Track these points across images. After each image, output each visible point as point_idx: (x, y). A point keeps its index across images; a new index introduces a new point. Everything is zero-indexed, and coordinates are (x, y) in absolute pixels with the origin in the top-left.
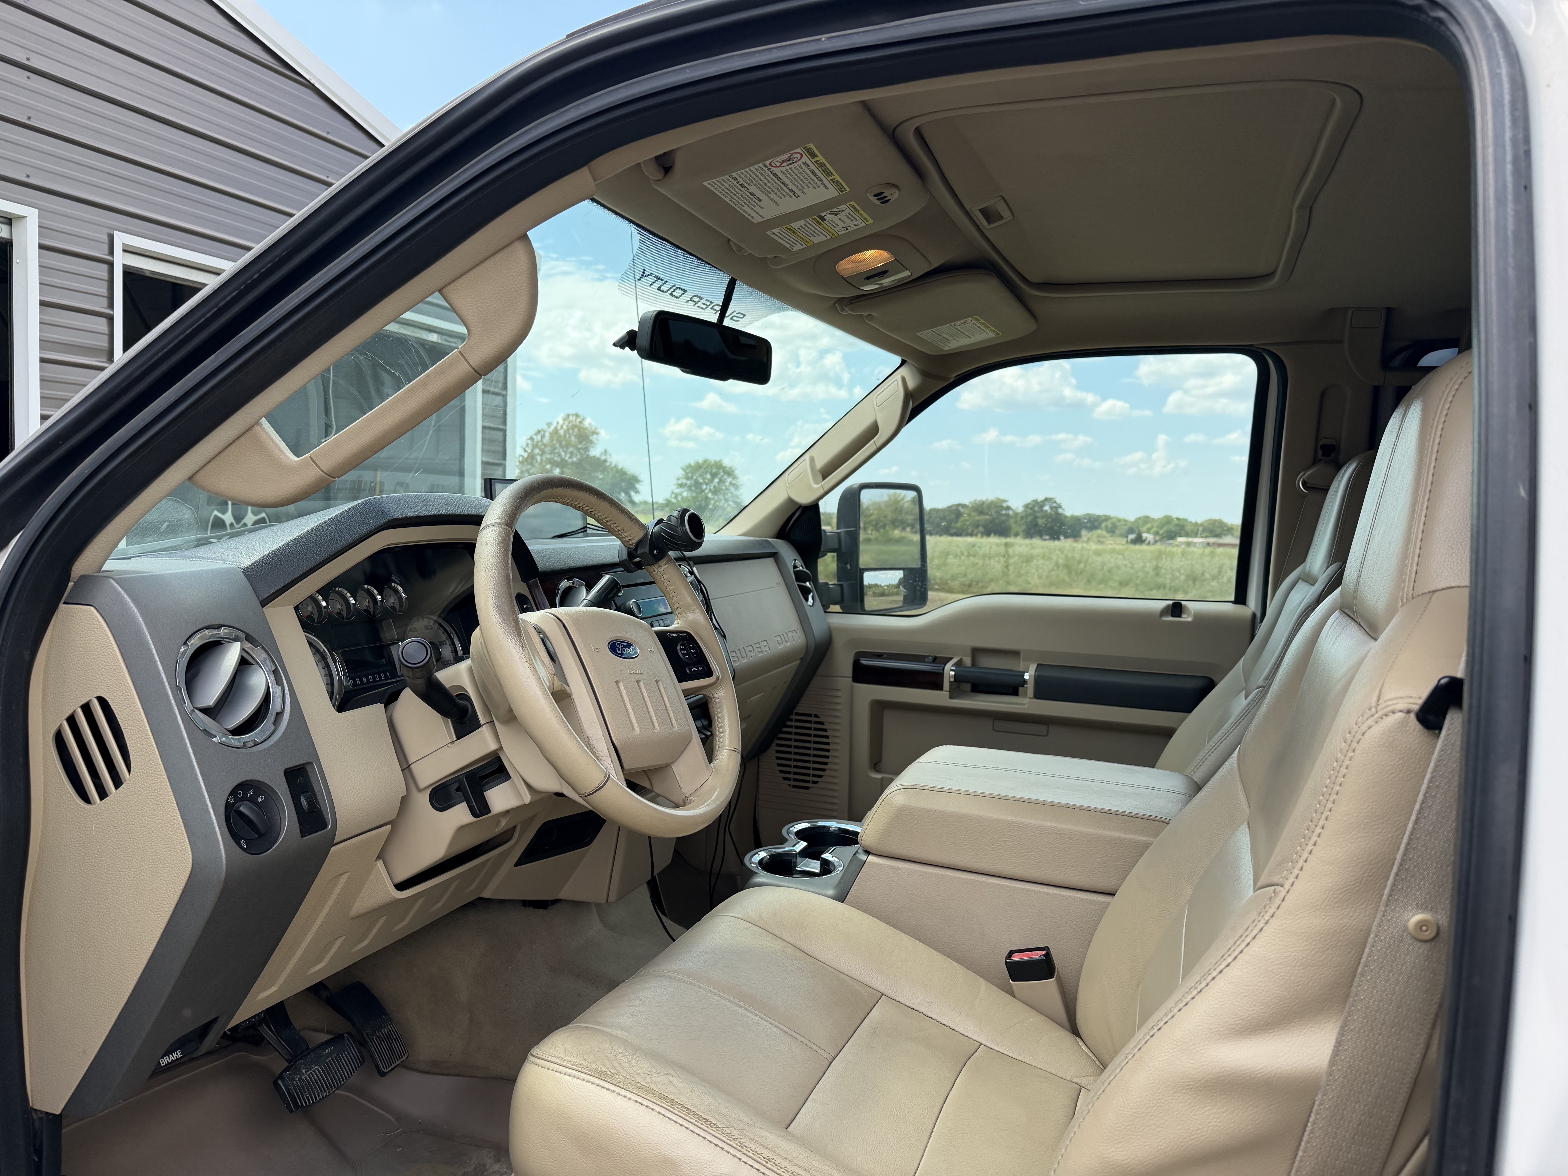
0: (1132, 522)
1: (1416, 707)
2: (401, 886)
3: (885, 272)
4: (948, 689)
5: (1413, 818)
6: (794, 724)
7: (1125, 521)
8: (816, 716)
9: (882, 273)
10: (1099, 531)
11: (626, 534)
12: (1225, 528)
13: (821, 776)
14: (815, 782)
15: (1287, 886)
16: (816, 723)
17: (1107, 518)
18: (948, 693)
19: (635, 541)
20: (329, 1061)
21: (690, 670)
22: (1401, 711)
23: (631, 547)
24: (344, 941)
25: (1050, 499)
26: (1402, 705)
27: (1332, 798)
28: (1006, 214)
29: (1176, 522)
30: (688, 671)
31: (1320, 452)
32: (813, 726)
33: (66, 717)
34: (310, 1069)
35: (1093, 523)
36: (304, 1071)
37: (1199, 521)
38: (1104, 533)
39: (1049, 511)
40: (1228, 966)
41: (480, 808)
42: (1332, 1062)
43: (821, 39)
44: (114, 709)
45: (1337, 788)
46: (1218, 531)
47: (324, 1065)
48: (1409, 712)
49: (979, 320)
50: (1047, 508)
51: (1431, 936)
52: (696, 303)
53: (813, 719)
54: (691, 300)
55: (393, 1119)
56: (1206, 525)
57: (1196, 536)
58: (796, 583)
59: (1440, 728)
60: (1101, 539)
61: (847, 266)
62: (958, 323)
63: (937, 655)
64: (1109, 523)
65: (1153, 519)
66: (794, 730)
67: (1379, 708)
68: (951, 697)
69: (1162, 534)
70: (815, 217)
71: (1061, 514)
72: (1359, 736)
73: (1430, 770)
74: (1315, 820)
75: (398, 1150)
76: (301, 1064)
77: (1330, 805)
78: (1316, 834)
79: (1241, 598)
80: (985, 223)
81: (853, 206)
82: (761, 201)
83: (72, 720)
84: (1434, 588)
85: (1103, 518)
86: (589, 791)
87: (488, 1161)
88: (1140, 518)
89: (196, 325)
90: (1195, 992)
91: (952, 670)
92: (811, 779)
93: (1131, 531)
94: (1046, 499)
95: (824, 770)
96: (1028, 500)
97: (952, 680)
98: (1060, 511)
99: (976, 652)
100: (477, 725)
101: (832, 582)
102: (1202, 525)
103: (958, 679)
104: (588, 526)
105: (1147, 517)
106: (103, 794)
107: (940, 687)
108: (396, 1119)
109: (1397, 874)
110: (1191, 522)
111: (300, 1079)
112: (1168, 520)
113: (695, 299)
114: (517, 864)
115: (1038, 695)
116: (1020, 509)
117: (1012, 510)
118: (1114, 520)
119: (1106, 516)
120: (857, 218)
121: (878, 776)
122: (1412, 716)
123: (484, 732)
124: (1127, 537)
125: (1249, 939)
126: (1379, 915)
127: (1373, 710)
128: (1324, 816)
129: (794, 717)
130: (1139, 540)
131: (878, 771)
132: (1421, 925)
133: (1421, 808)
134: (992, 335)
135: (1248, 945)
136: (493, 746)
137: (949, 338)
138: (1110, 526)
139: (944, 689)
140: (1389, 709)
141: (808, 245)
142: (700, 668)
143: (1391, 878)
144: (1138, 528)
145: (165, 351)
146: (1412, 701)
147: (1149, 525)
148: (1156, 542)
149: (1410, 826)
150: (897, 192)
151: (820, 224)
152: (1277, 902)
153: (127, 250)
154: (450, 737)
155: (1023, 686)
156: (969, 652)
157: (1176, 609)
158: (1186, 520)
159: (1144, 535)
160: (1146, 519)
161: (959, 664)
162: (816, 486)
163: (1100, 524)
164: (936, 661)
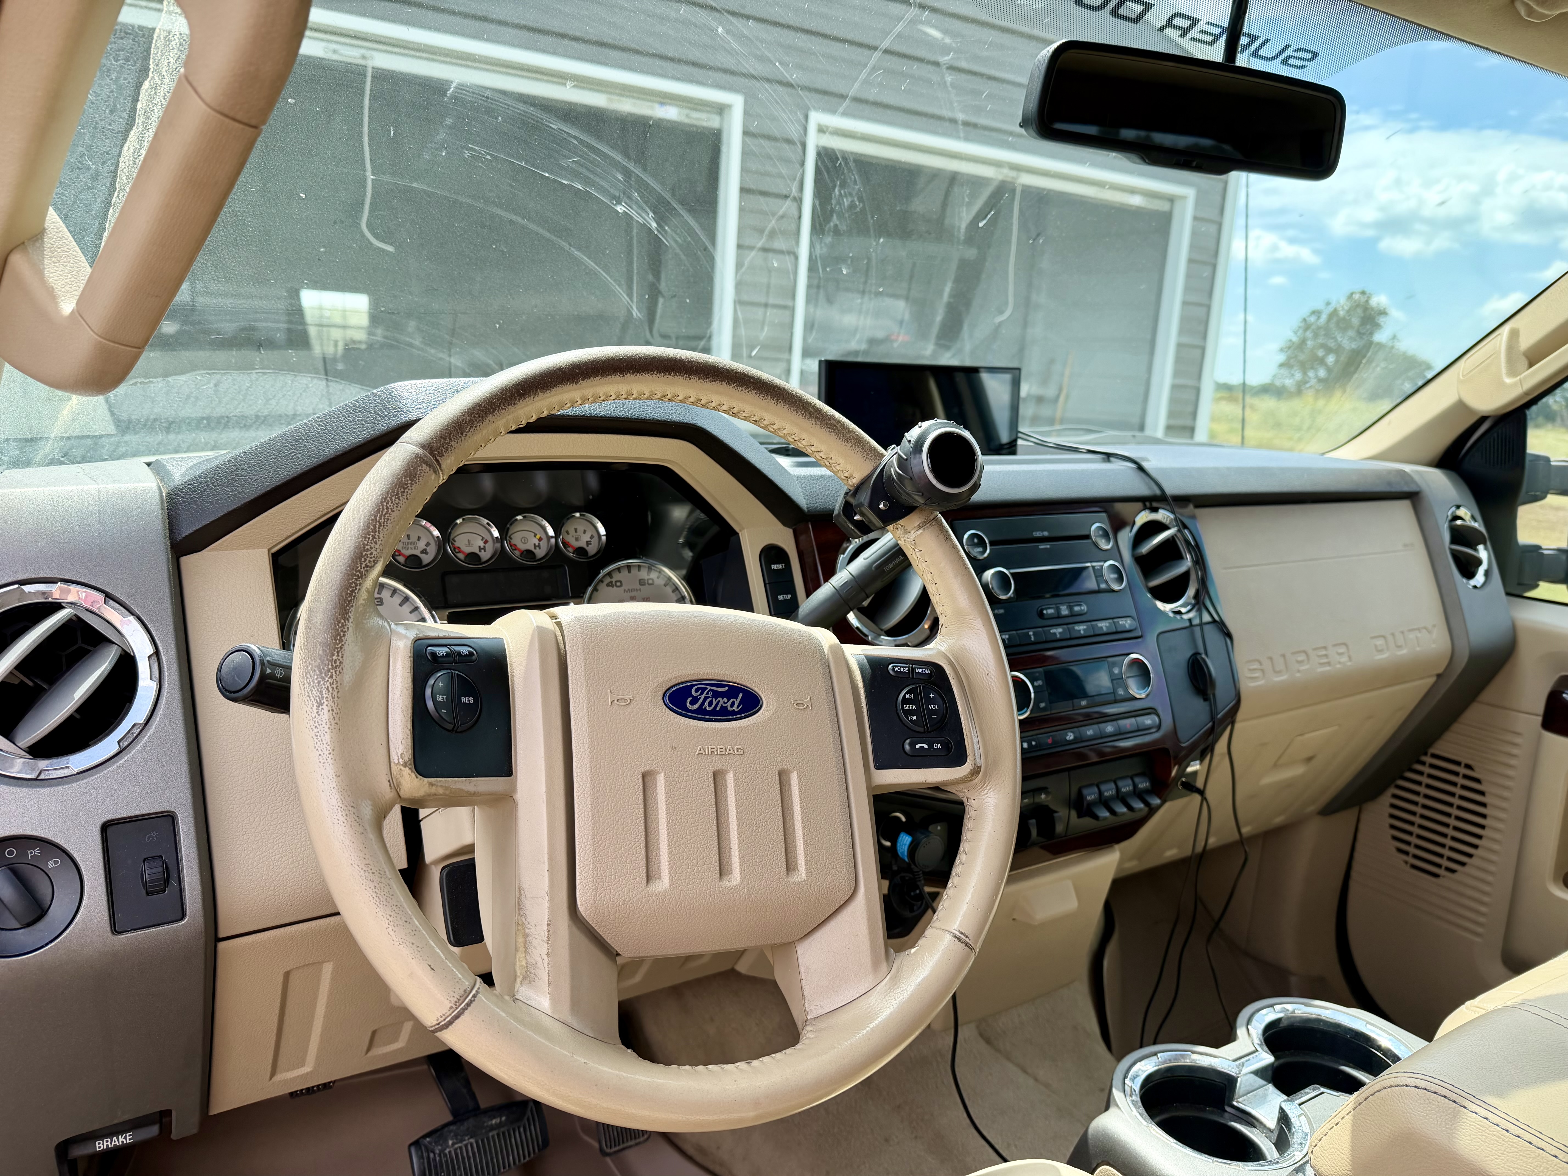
6: (1427, 770)
8: (1468, 766)
13: (1463, 864)
16: (1466, 777)
20: (493, 1136)
32: (1460, 781)
34: (461, 1141)
36: (450, 1142)
47: (483, 1141)
53: (1462, 770)
66: (1425, 780)
92: (1445, 863)
95: (1470, 856)
129: (1428, 760)
153: (821, 130)
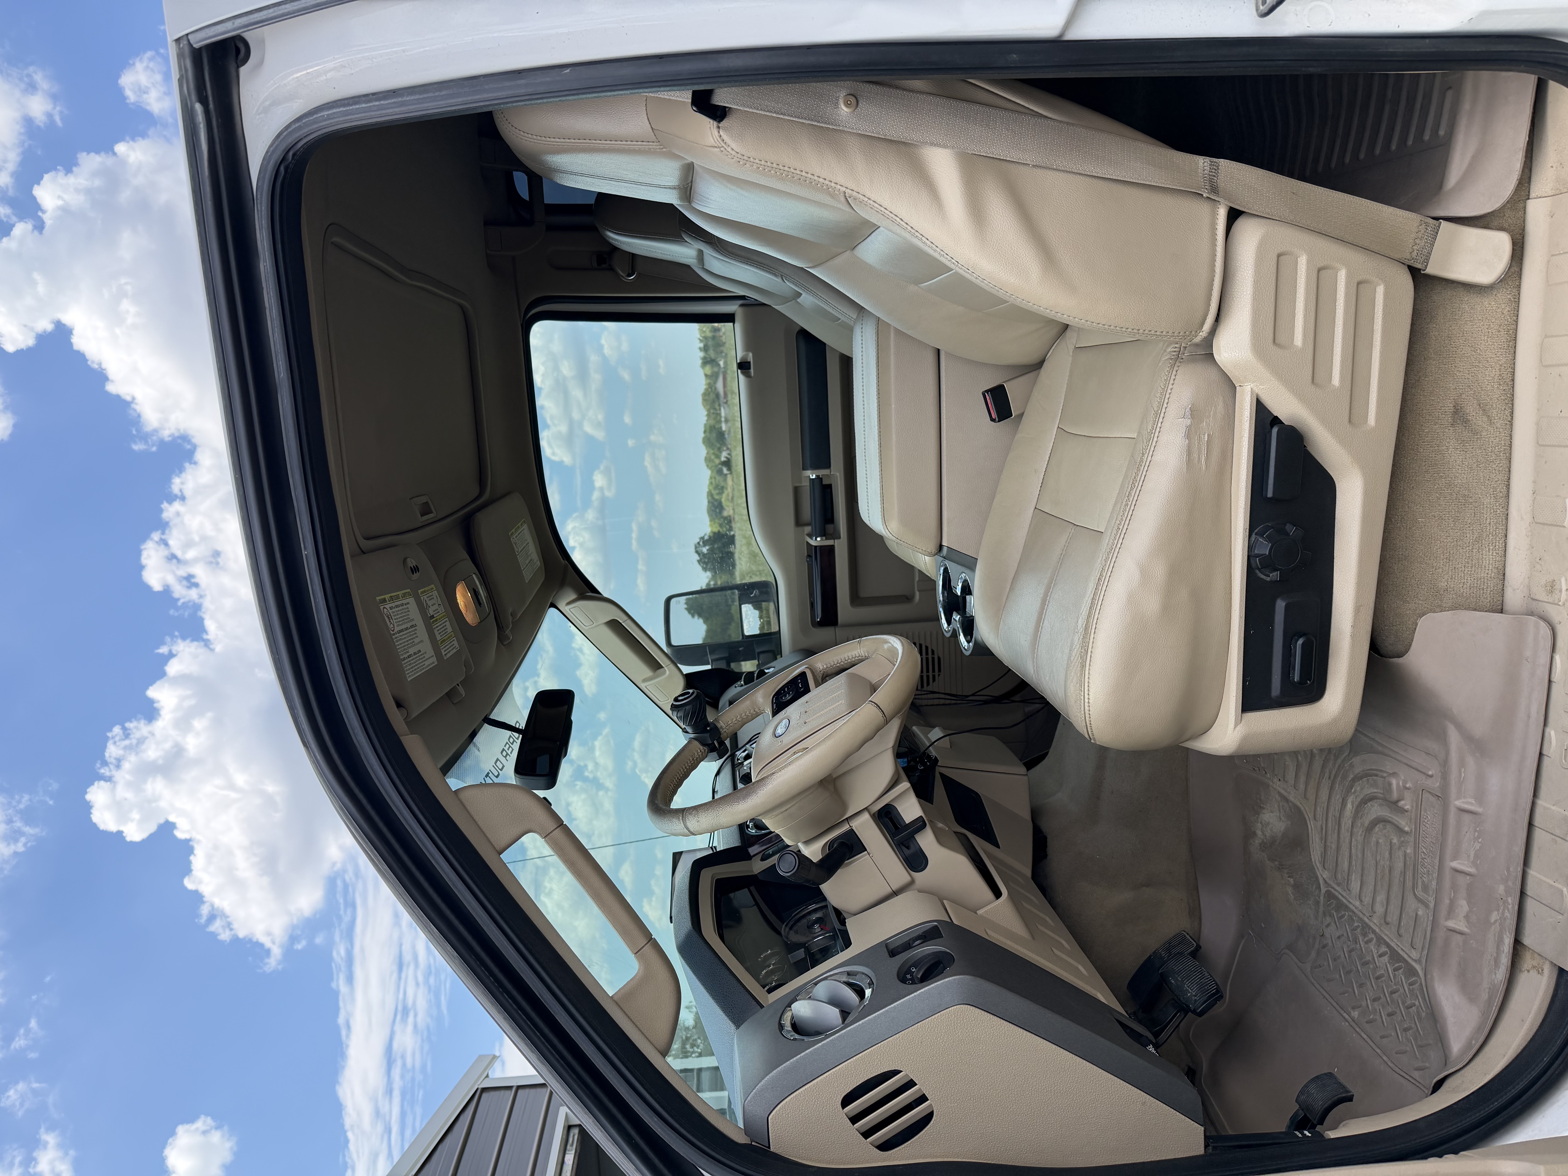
0: (712, 472)
1: (715, 123)
2: (998, 894)
3: (474, 590)
4: (832, 541)
5: (782, 116)
7: (711, 478)
9: (475, 594)
10: (723, 500)
11: (696, 754)
12: (710, 390)
13: (927, 648)
14: (933, 652)
15: (844, 189)
17: (710, 494)
18: (836, 540)
19: (702, 748)
21: (801, 688)
22: (719, 132)
23: (707, 751)
24: (1056, 949)
25: (696, 548)
26: (715, 132)
27: (782, 168)
28: (424, 499)
29: (708, 434)
30: (802, 689)
31: (603, 266)
33: (864, 1139)
35: (716, 508)
37: (705, 413)
38: (724, 495)
39: (707, 547)
40: (902, 220)
41: (919, 825)
42: (945, 147)
43: (306, 555)
44: (850, 1090)
45: (775, 165)
46: (712, 396)
48: (719, 127)
49: (513, 533)
50: (705, 550)
51: (853, 97)
52: (507, 754)
54: (505, 757)
55: (1243, 941)
56: (708, 407)
57: (720, 415)
58: (755, 681)
59: (725, 107)
60: (730, 498)
61: (470, 616)
62: (516, 549)
63: (806, 555)
64: (714, 492)
65: (708, 453)
67: (720, 146)
68: (839, 538)
69: (721, 445)
70: (432, 621)
71: (710, 537)
72: (739, 156)
73: (751, 110)
74: (799, 177)
75: (1263, 926)
76: (1183, 998)
77: (786, 169)
78: (806, 175)
79: (729, 318)
80: (431, 515)
81: (422, 593)
82: (420, 651)
83: (866, 1134)
84: (650, 129)
85: (710, 498)
86: (881, 714)
87: (1257, 842)
88: (708, 466)
89: (532, 1027)
90: (923, 238)
91: (816, 539)
93: (720, 472)
94: (697, 552)
96: (699, 568)
97: (824, 538)
98: (706, 538)
99: (799, 523)
100: (851, 833)
101: (756, 662)
102: (708, 410)
103: (824, 534)
104: (711, 846)
105: (706, 459)
106: (923, 1099)
107: (831, 549)
108: (1243, 938)
109: (819, 122)
110: (707, 421)
111: (1195, 996)
112: (707, 441)
113: (504, 754)
114: (998, 846)
115: (828, 466)
116: (709, 574)
117: (710, 581)
118: (711, 488)
119: (708, 496)
120: (431, 594)
121: (917, 594)
122: (721, 125)
123: (855, 824)
124: (726, 475)
125: (883, 209)
126: (846, 129)
127: (722, 149)
128: (794, 171)
130: (728, 463)
131: (913, 596)
132: (847, 105)
133: (775, 112)
134: (525, 526)
135: (886, 209)
136: (866, 816)
137: (530, 558)
138: (717, 491)
139: (832, 544)
140: (719, 139)
141: (454, 636)
142: (799, 681)
143: (822, 125)
144: (716, 466)
145: (554, 1053)
146: (712, 127)
147: (713, 457)
148: (728, 449)
149: (786, 118)
150: (408, 559)
151: (436, 620)
152: (855, 194)
154: (865, 855)
155: (821, 478)
156: (800, 529)
157: (743, 366)
158: (705, 425)
159: (723, 459)
160: (708, 460)
161: (810, 536)
162: (668, 672)
163: (716, 500)
164: (811, 555)
